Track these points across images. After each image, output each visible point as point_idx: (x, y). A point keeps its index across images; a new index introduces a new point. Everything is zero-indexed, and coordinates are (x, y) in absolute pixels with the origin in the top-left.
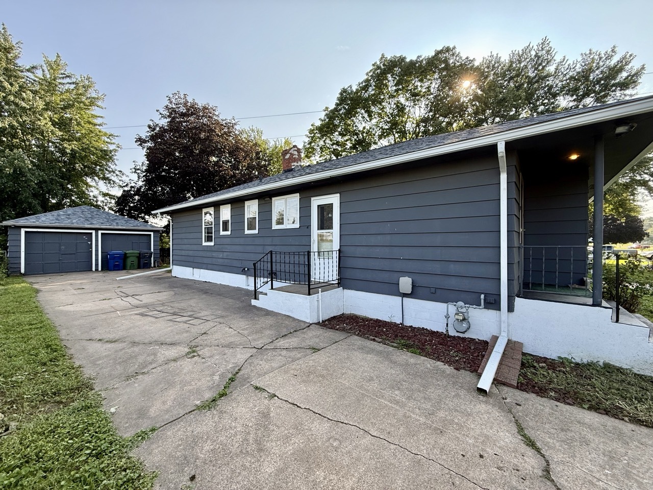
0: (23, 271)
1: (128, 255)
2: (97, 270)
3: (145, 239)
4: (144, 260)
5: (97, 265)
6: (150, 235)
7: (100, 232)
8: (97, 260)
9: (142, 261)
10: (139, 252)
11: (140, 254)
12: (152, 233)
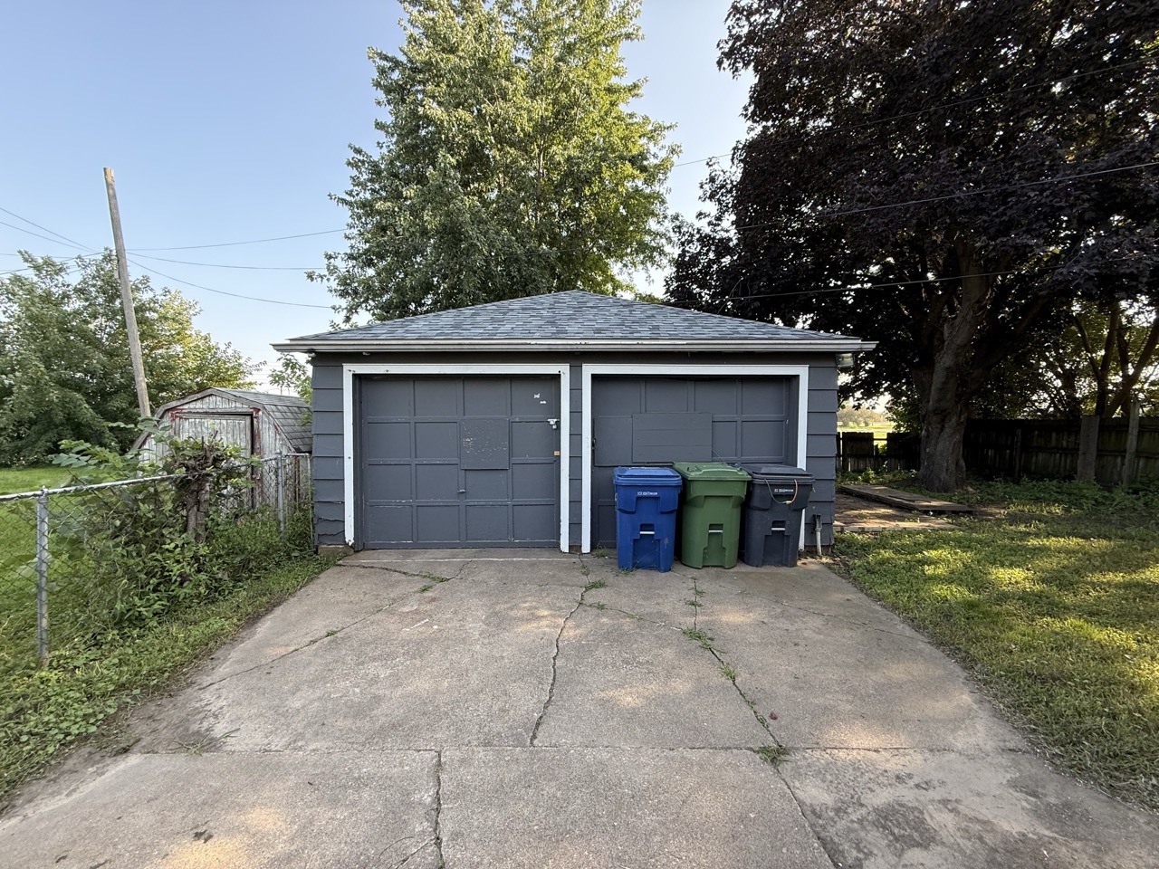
0: (350, 536)
1: (696, 491)
2: (575, 547)
3: (763, 405)
4: (769, 518)
5: (575, 525)
6: (794, 379)
7: (589, 370)
8: (575, 503)
9: (761, 525)
10: (744, 475)
11: (750, 484)
12: (802, 371)
